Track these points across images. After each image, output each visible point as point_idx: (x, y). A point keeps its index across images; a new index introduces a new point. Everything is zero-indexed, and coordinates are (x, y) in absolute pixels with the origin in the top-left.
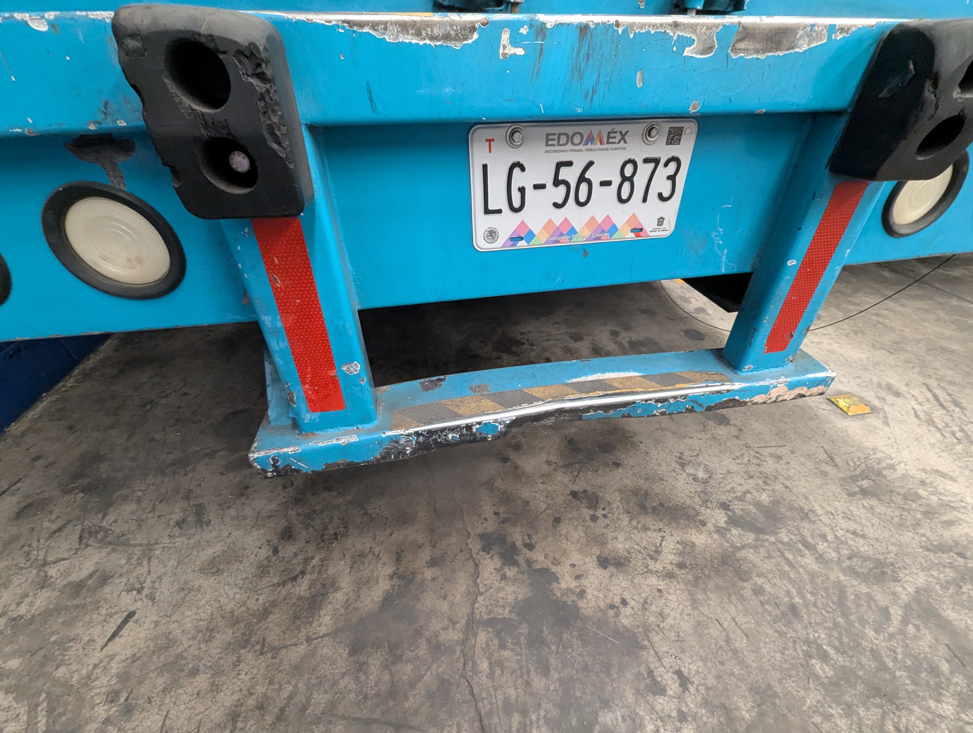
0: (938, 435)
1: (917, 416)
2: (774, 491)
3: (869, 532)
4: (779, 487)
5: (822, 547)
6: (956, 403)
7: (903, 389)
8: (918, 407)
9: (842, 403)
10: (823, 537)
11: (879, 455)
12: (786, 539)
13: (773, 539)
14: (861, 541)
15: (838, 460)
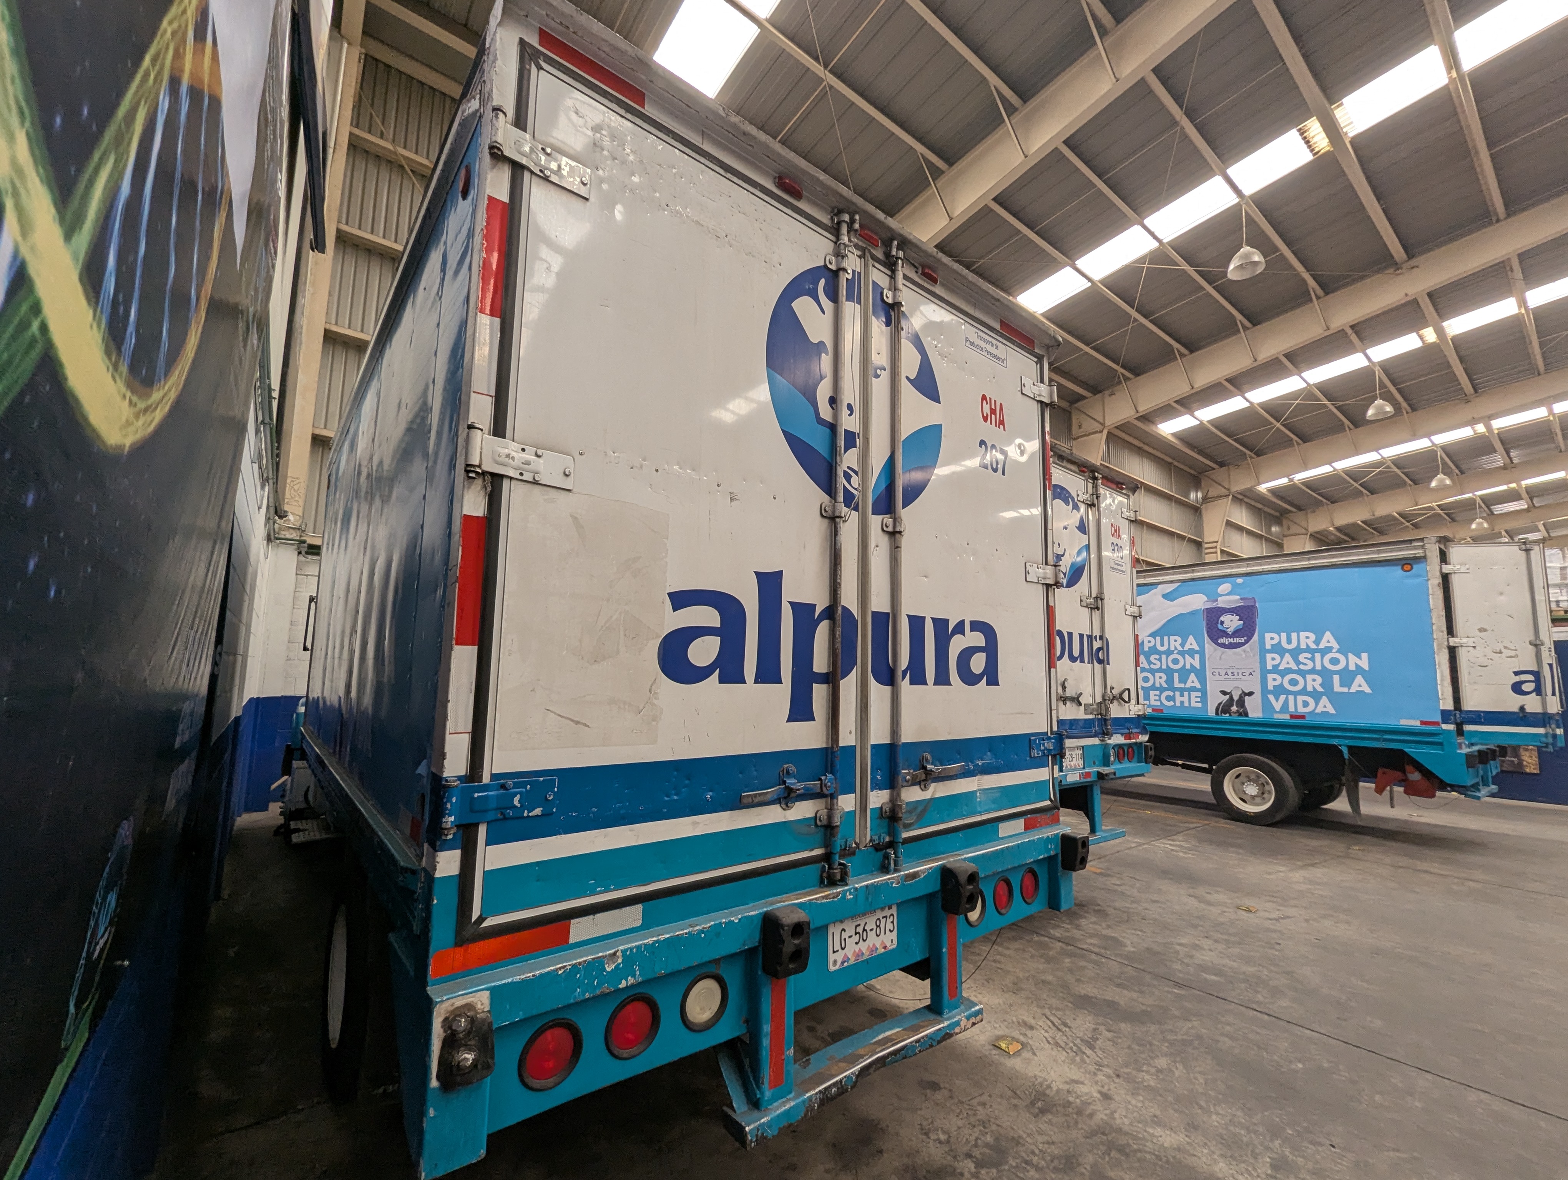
0: (1064, 1053)
1: (1049, 1043)
2: (992, 1131)
3: (1054, 1138)
4: (994, 1127)
5: (1035, 1160)
6: (1065, 1025)
7: (1032, 1022)
8: (1046, 1035)
9: (1003, 1046)
10: (1033, 1153)
11: (1039, 1080)
12: (1014, 1164)
13: (1007, 1167)
14: (1053, 1147)
15: (1018, 1092)
